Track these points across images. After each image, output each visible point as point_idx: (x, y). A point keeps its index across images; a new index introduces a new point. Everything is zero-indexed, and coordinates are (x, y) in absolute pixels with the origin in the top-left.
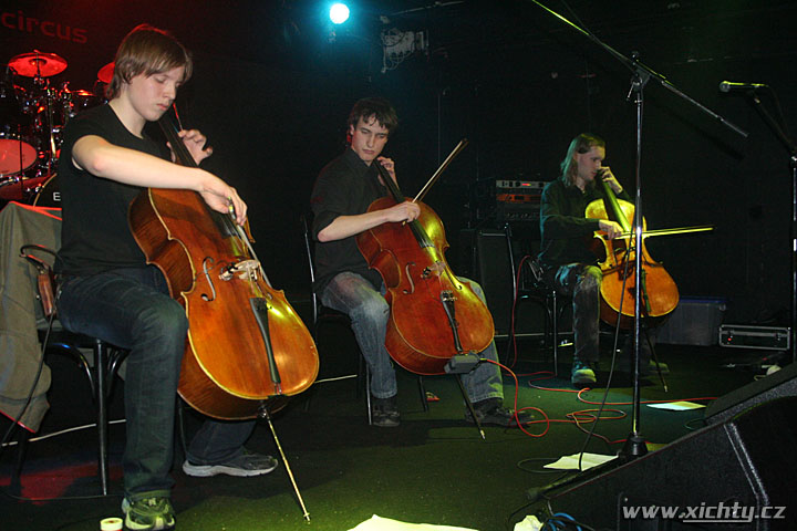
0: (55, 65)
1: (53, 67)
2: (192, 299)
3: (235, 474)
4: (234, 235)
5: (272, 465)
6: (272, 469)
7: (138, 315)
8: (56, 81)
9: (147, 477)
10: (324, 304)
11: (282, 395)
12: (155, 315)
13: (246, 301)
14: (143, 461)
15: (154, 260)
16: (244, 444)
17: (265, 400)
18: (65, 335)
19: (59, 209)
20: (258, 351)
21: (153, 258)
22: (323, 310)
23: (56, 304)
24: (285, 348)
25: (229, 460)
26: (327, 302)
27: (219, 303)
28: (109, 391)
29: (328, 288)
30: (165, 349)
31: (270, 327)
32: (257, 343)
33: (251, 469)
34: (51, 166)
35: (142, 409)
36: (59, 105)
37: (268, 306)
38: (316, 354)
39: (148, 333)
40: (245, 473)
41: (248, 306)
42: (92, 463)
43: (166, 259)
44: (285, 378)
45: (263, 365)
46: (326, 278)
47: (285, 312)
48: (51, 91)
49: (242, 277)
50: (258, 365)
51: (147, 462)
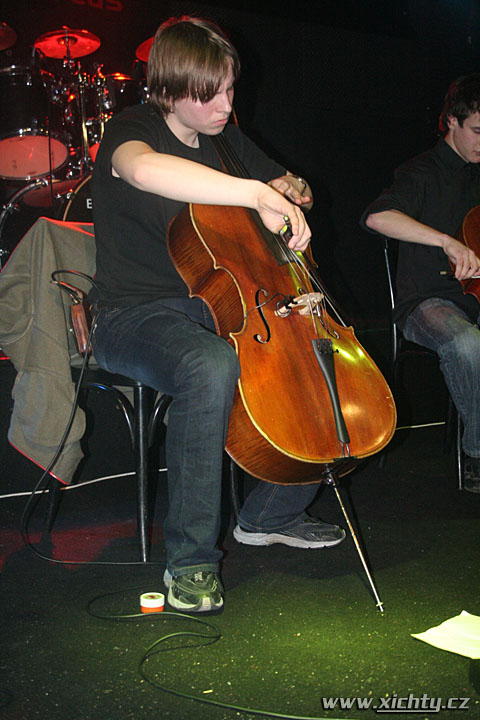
0: (87, 44)
1: (83, 46)
2: (243, 342)
3: (295, 545)
4: (293, 261)
5: (338, 535)
6: (339, 541)
7: (182, 356)
8: (87, 63)
9: (192, 549)
10: (406, 337)
11: (351, 458)
12: (201, 359)
13: (307, 342)
14: (188, 530)
15: (198, 293)
16: (306, 510)
17: (330, 465)
18: (101, 375)
19: (92, 224)
20: (322, 404)
21: (198, 289)
22: (405, 345)
23: (90, 340)
24: (354, 398)
25: (287, 528)
26: (410, 336)
27: (274, 347)
28: (150, 441)
29: (411, 317)
30: (213, 399)
31: (337, 373)
32: (320, 394)
33: (314, 540)
34: (84, 166)
35: (187, 469)
36: (91, 93)
37: (335, 347)
38: (393, 406)
39: (193, 379)
40: (306, 545)
41: (309, 350)
42: (130, 521)
43: (212, 291)
44: (355, 437)
45: (329, 422)
46: (409, 305)
47: (355, 355)
48: (83, 76)
49: (303, 312)
50: (323, 420)
51: (192, 531)
